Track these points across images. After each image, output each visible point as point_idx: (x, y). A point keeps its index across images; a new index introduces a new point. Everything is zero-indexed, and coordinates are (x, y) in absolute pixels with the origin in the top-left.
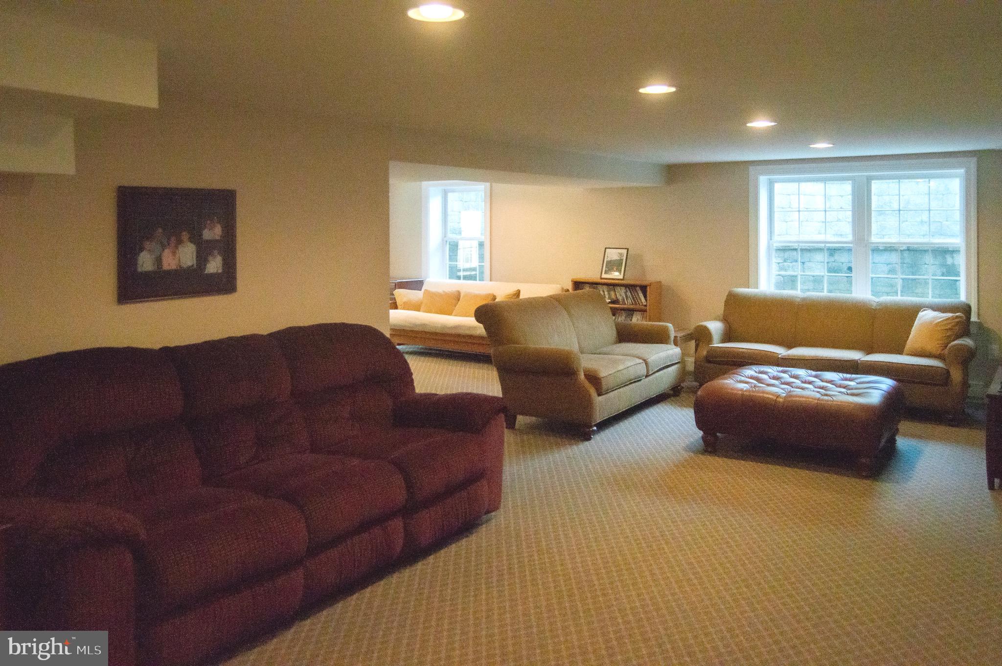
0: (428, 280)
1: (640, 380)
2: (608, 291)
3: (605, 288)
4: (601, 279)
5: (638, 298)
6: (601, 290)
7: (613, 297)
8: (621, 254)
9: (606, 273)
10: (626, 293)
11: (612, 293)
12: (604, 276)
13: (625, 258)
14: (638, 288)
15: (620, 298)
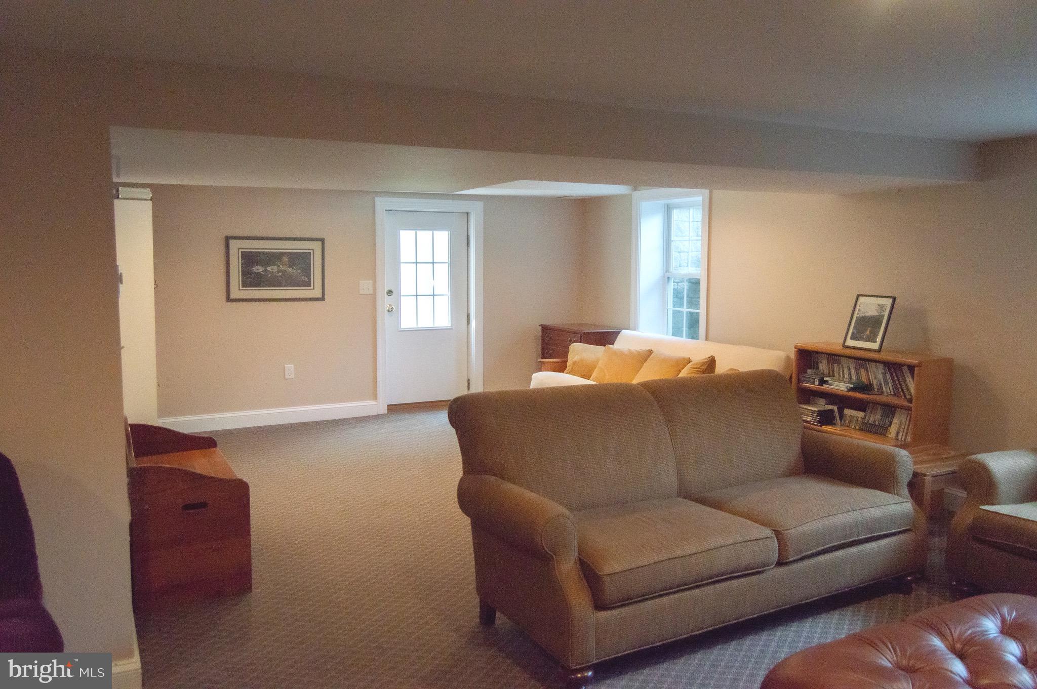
0: (624, 332)
1: (762, 572)
2: (856, 369)
3: (852, 362)
4: (845, 347)
5: (904, 386)
6: (845, 366)
7: (864, 379)
8: (881, 307)
9: (852, 338)
10: (884, 374)
11: (863, 372)
12: (850, 343)
13: (886, 314)
14: (905, 368)
15: (875, 383)
